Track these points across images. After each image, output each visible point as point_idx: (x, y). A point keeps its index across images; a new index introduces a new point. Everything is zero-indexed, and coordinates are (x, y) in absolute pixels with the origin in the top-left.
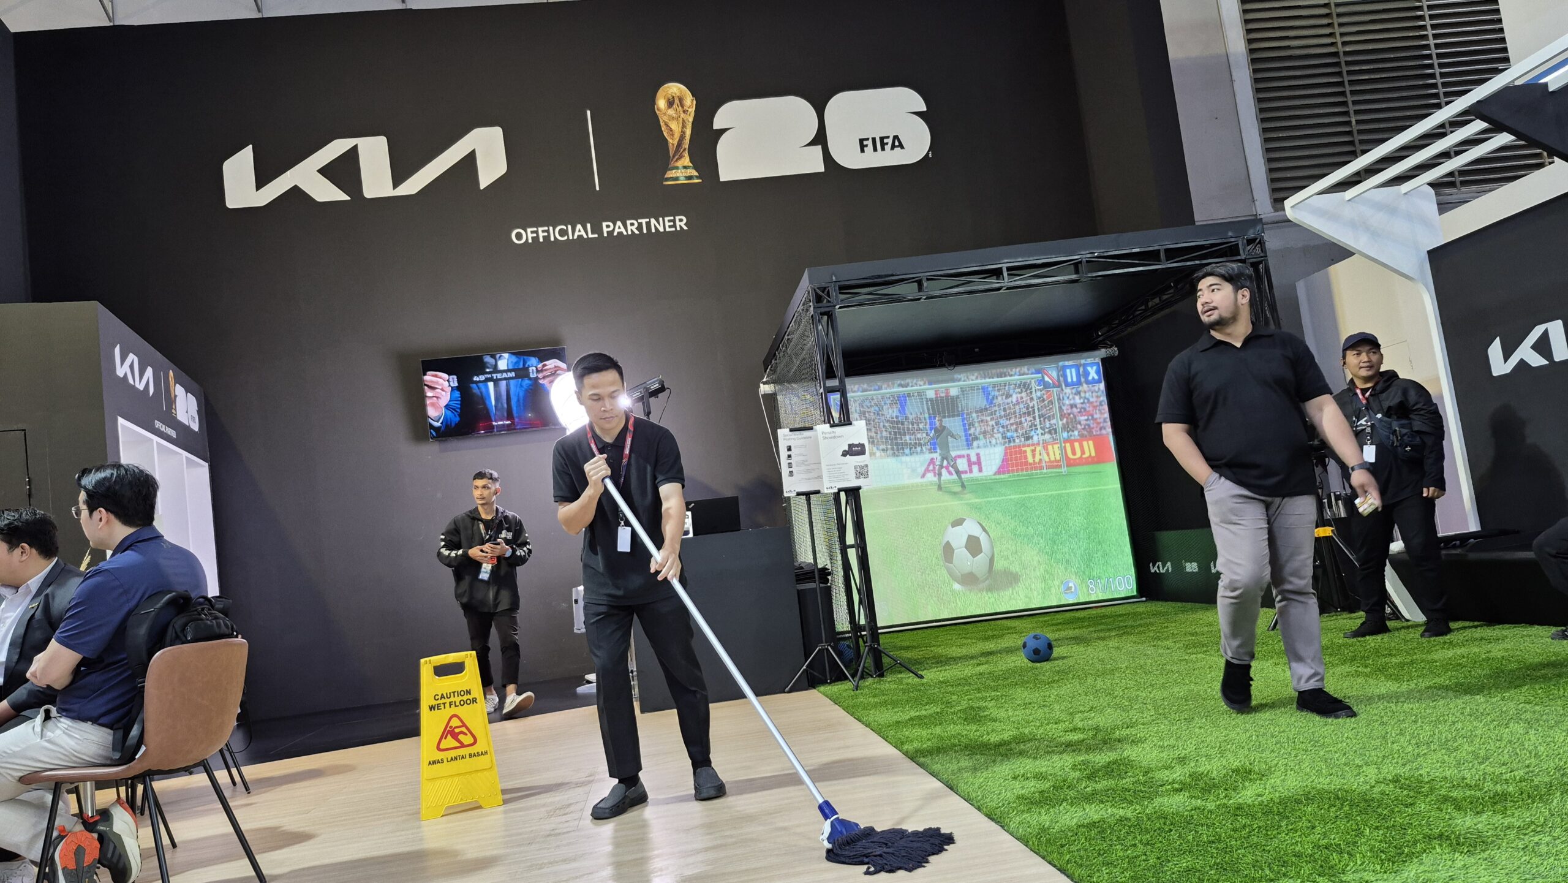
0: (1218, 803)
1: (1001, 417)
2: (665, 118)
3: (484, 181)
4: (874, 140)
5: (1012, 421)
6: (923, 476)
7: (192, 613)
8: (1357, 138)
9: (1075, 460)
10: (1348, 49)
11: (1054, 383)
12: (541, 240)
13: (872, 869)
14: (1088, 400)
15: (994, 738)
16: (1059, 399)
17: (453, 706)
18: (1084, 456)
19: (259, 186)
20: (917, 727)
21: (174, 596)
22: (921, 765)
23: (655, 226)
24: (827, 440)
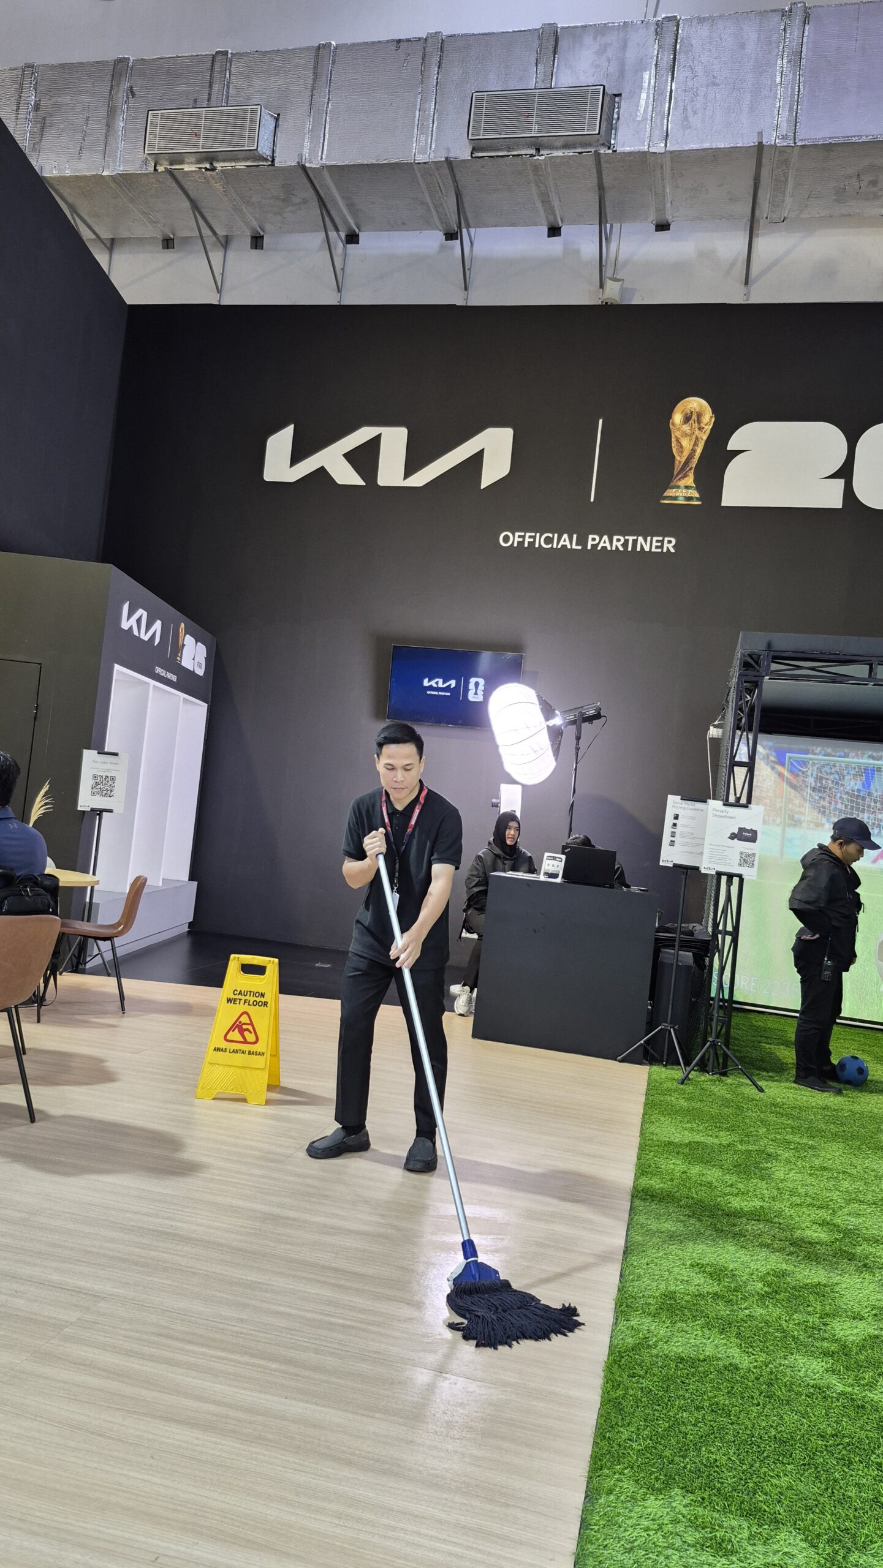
2: (678, 434)
3: (486, 481)
7: (14, 888)
12: (526, 545)
15: (735, 1204)
17: (247, 1004)
20: (680, 1158)
22: (631, 1210)
23: (641, 545)
24: (716, 818)
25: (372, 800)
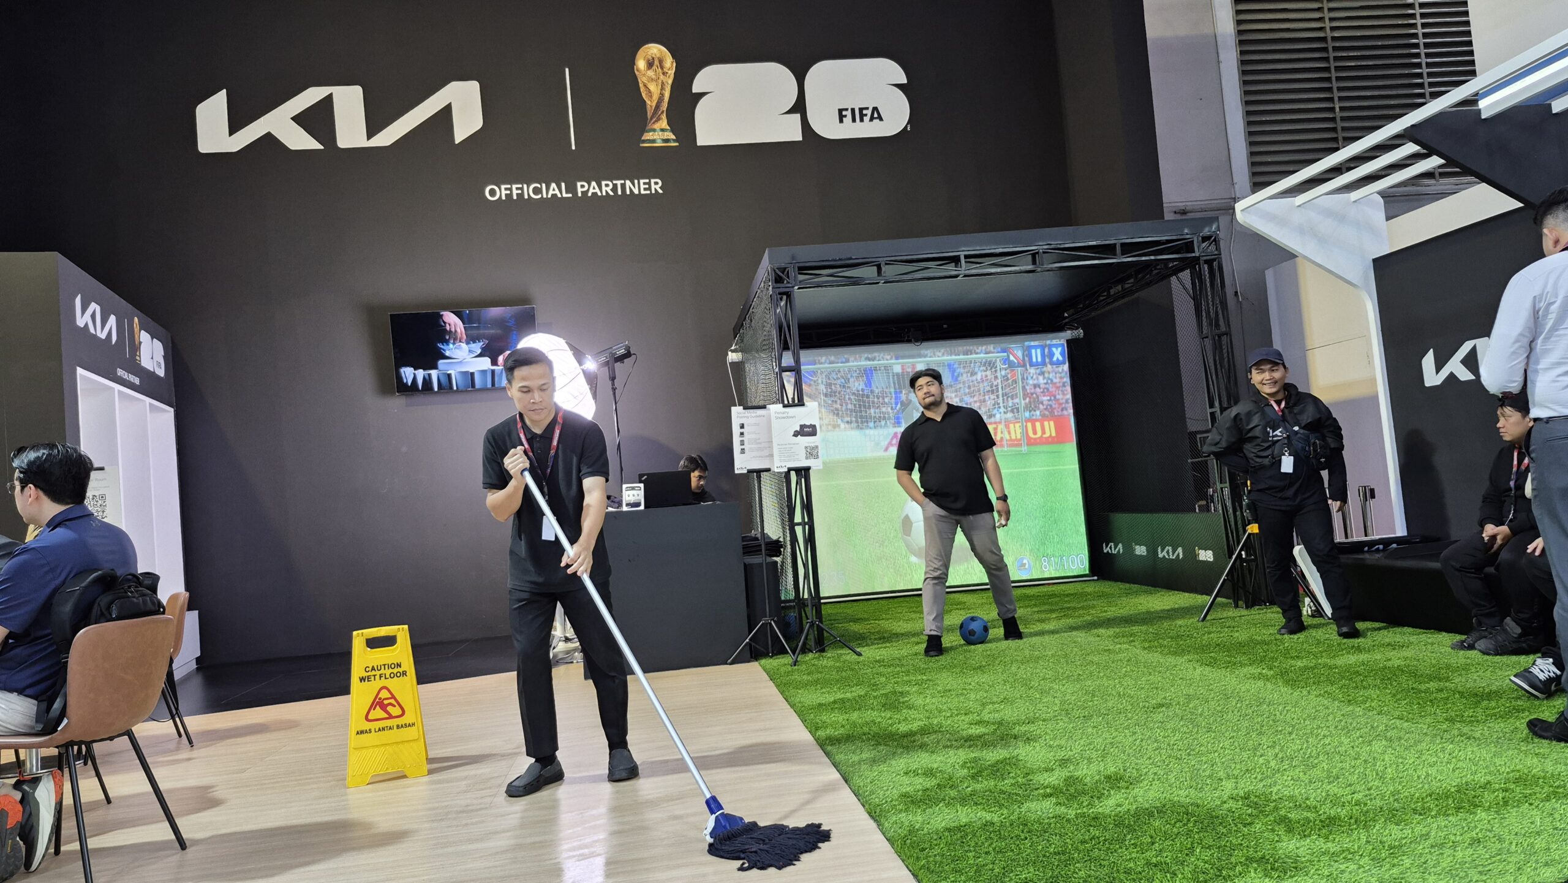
0: (1079, 811)
1: (965, 395)
2: (644, 79)
3: (460, 136)
4: (853, 110)
5: (976, 399)
6: (886, 449)
7: (117, 591)
8: (1340, 124)
9: (1035, 439)
10: (1336, 34)
11: (1019, 363)
12: (515, 197)
13: (746, 865)
14: (1052, 380)
15: (903, 728)
16: (1023, 379)
17: (383, 678)
18: (1044, 436)
19: (232, 131)
20: (836, 711)
21: (100, 575)
22: (827, 754)
23: (630, 188)
24: (779, 420)
25: (507, 429)
